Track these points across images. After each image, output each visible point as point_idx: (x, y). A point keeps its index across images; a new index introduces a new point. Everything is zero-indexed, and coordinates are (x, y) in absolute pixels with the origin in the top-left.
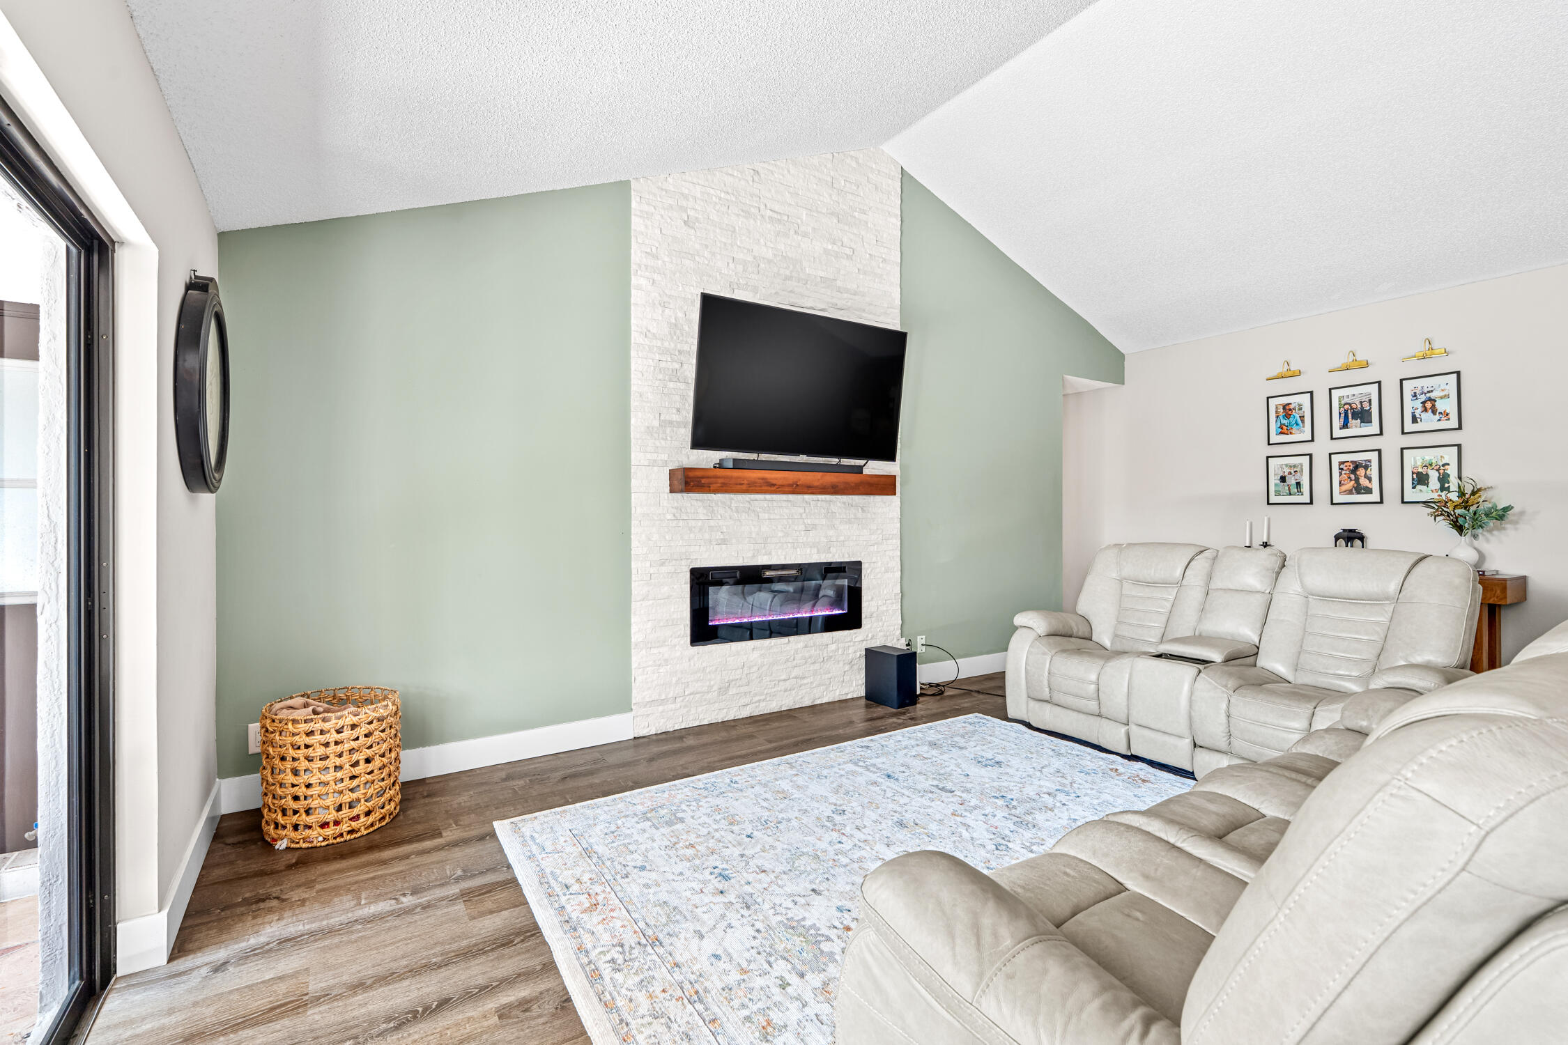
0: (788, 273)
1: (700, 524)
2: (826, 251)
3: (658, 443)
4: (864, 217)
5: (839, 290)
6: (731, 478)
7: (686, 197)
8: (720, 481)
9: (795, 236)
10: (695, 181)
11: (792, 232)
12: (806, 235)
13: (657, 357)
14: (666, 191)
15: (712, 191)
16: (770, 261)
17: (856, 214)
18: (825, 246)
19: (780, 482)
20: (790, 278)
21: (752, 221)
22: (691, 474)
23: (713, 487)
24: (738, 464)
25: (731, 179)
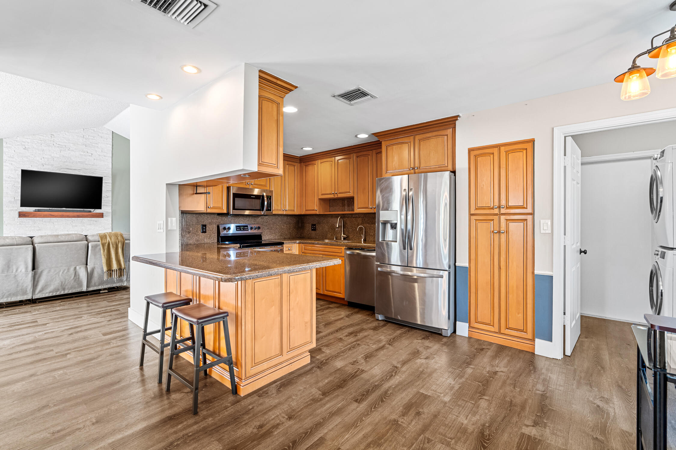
0: (65, 160)
1: (30, 225)
2: (80, 154)
3: (13, 205)
4: (97, 145)
5: (86, 164)
6: (37, 214)
7: (25, 142)
8: (33, 215)
9: (68, 151)
10: (28, 138)
11: (67, 150)
12: (72, 151)
13: (13, 183)
14: (17, 141)
15: (35, 140)
16: (58, 158)
17: (93, 144)
18: (80, 153)
19: (56, 215)
20: (66, 162)
21: (51, 148)
22: (21, 213)
23: (29, 216)
24: (39, 211)
25: (42, 137)
